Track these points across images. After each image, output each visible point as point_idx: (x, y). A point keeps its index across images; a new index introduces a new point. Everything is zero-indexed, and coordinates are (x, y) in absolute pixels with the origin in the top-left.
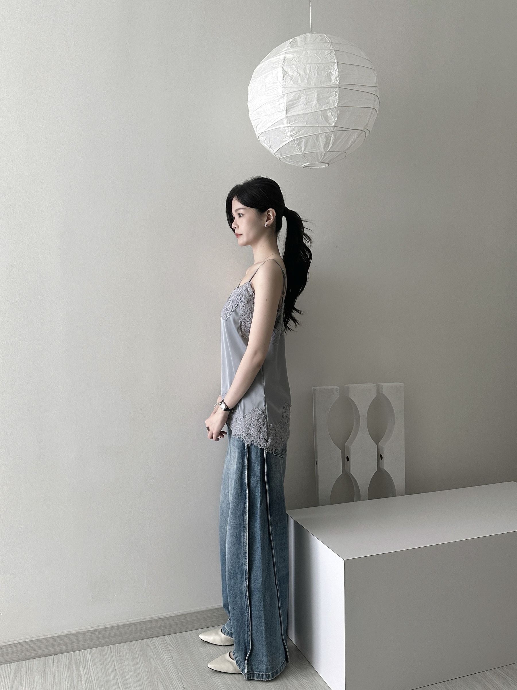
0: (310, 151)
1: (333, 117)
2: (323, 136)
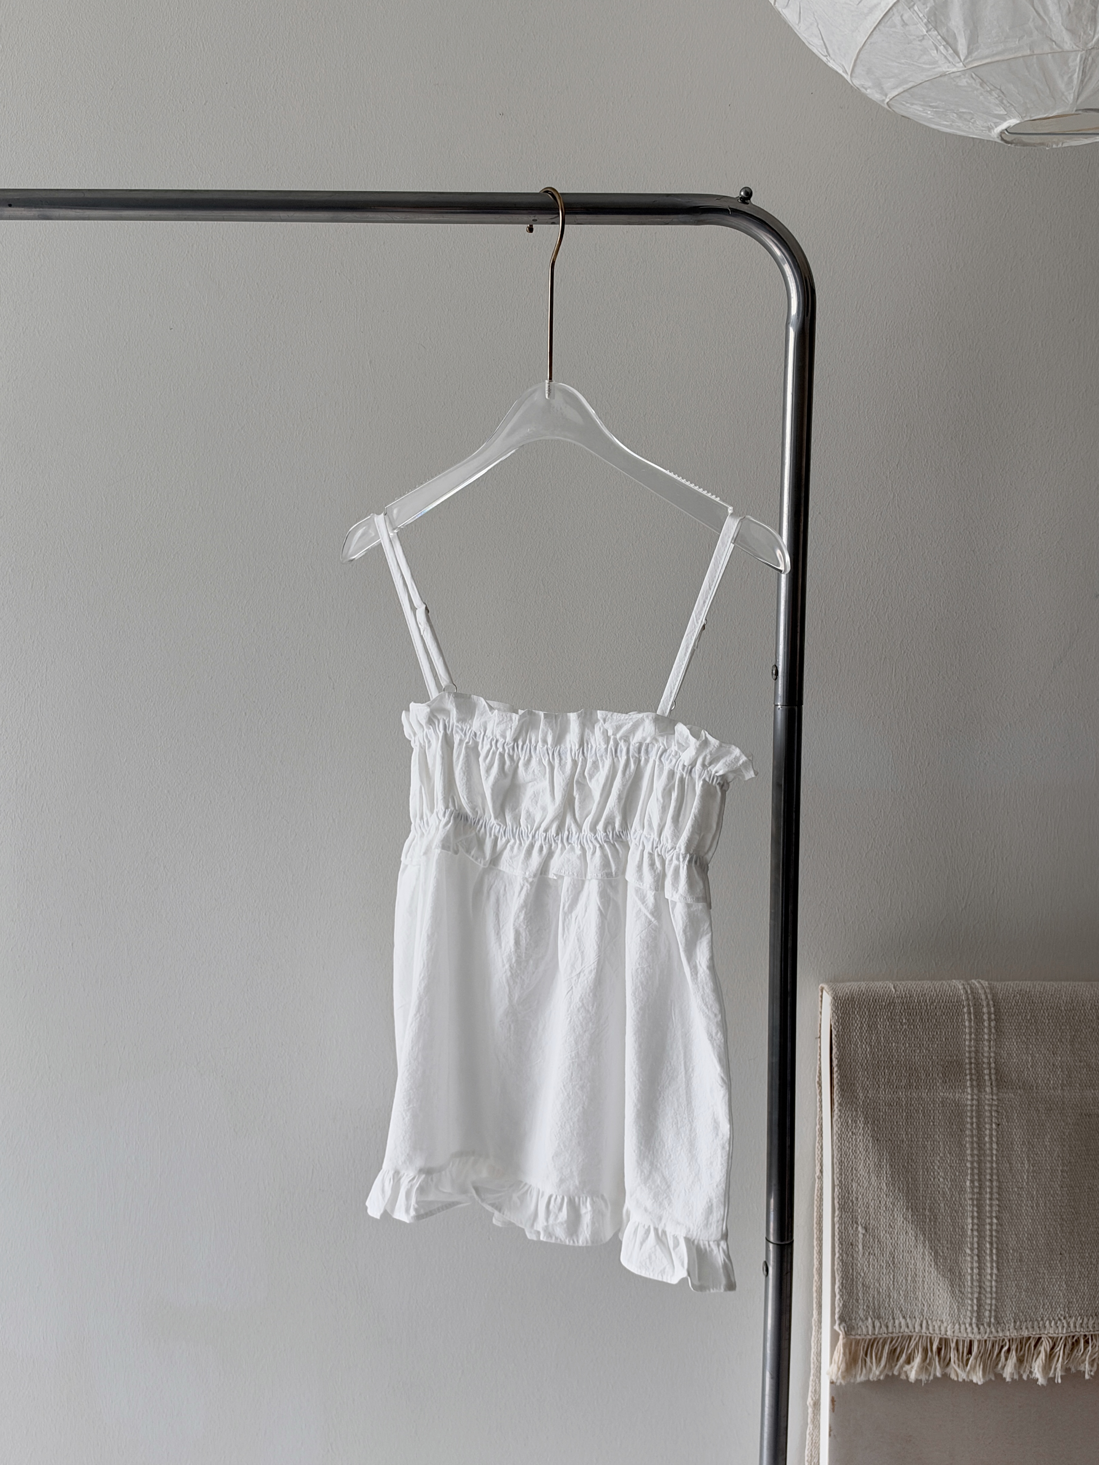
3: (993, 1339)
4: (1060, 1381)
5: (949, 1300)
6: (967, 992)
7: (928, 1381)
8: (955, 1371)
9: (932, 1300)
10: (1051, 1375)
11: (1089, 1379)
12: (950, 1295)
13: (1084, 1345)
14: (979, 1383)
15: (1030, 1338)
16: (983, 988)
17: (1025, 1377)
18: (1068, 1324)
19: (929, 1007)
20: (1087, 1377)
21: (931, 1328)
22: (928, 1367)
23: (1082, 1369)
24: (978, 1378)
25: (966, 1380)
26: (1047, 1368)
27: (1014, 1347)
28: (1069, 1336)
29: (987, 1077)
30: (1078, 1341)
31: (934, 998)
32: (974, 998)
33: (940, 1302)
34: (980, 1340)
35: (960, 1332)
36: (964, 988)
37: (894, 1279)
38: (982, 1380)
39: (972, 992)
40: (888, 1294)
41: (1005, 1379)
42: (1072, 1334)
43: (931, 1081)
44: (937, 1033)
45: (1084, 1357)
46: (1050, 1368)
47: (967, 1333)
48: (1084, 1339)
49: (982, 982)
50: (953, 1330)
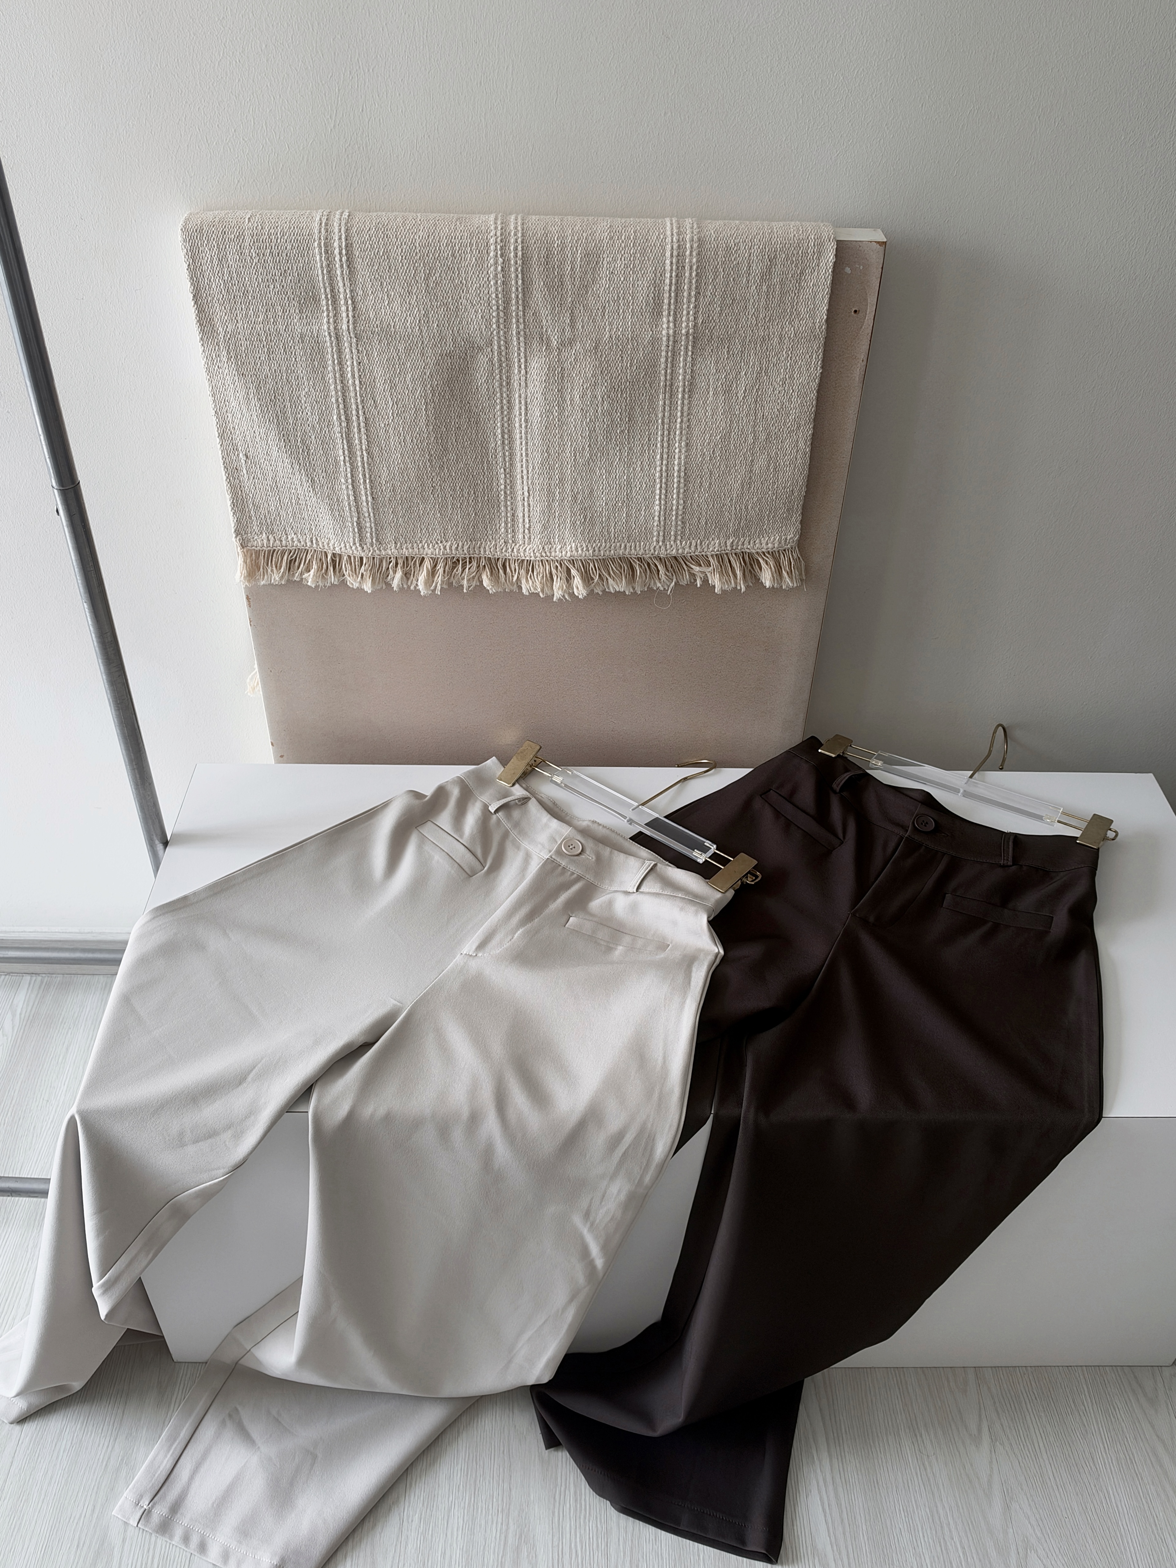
3: (379, 556)
4: (440, 593)
5: (332, 522)
7: (325, 586)
10: (433, 588)
11: (466, 593)
12: (332, 517)
14: (370, 591)
15: (413, 557)
16: (341, 219)
17: (412, 588)
18: (445, 547)
19: (279, 241)
20: (466, 590)
21: (320, 543)
22: (326, 576)
23: (462, 584)
25: (358, 588)
26: (429, 582)
27: (400, 563)
28: (448, 558)
29: (344, 314)
31: (285, 231)
33: (325, 523)
34: (367, 557)
36: (320, 219)
37: (280, 501)
38: (373, 589)
39: (326, 224)
40: (277, 514)
41: (392, 588)
42: (451, 556)
43: (288, 317)
44: (289, 268)
46: (432, 582)
48: (462, 561)
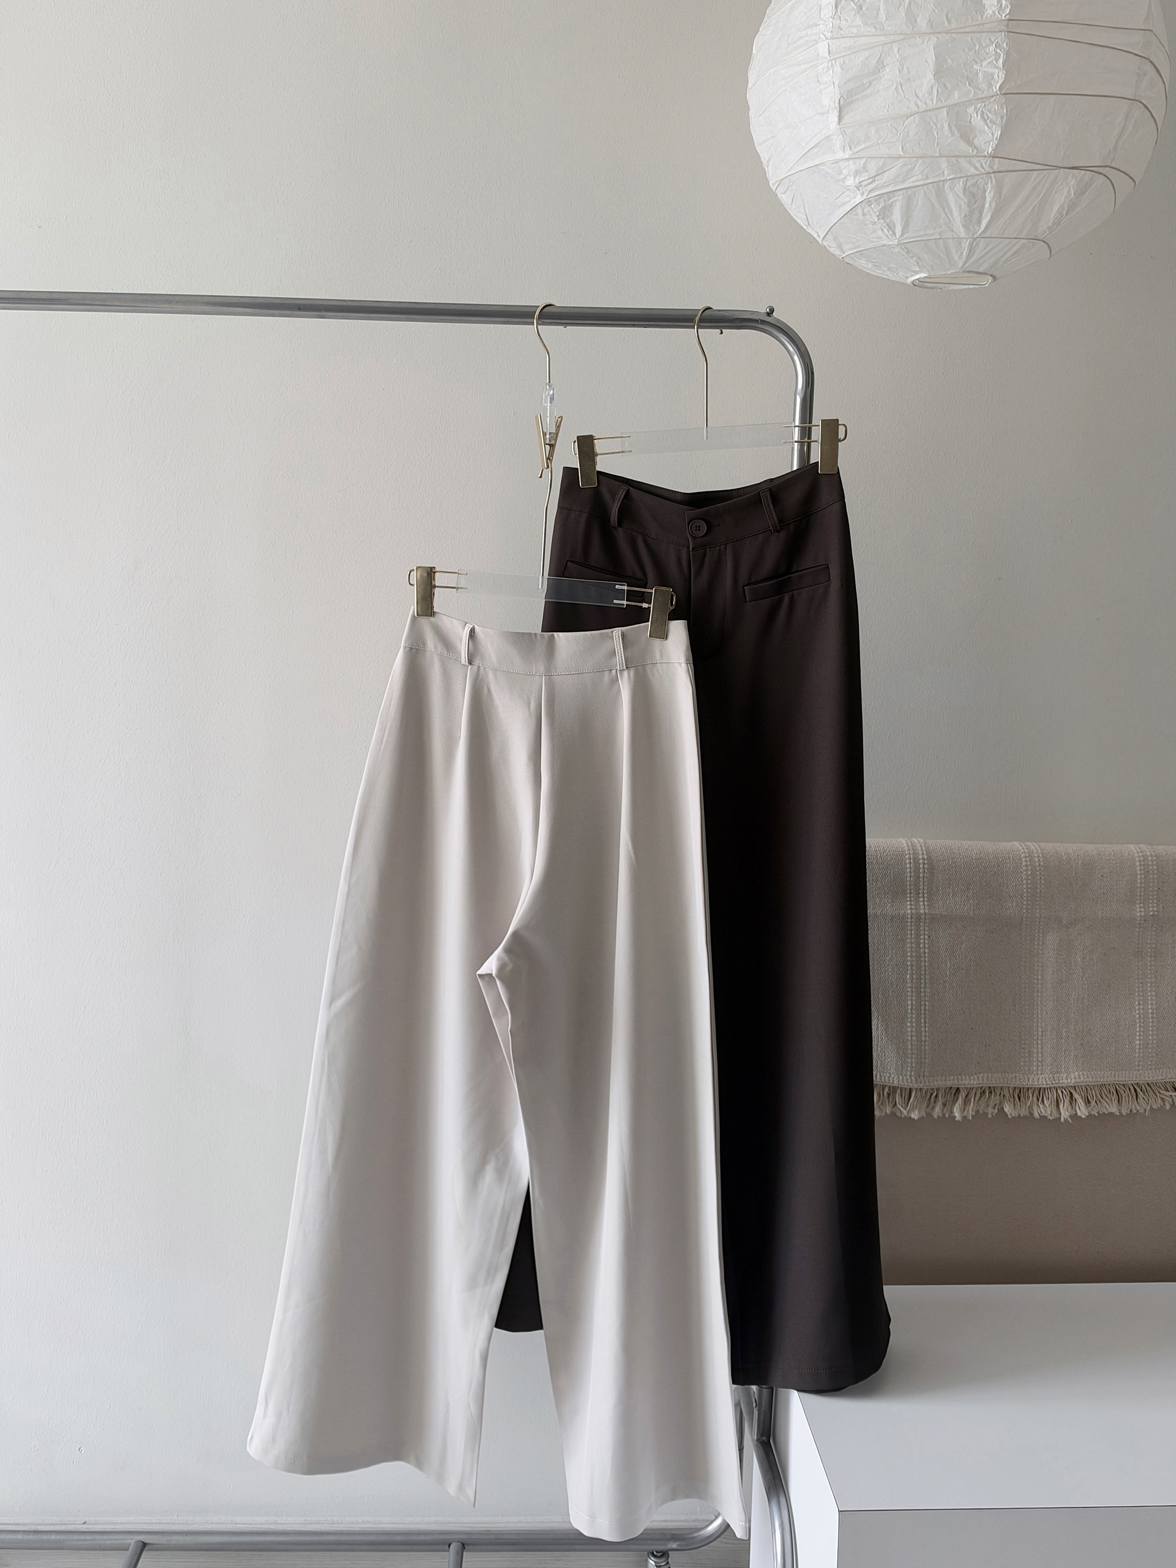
0: (920, 236)
1: (987, 129)
2: (959, 186)
3: (926, 1088)
4: (971, 1118)
5: (895, 1059)
6: (908, 845)
7: (880, 1116)
8: (900, 1109)
9: (883, 1059)
10: (965, 1114)
11: (991, 1118)
12: (895, 1055)
13: (989, 1095)
14: (916, 1118)
15: (951, 1088)
16: (920, 843)
17: (947, 1116)
18: (978, 1077)
19: (882, 855)
20: (990, 1116)
21: (883, 1078)
22: (881, 1106)
23: (987, 1112)
24: (915, 1115)
25: (907, 1116)
26: (963, 1109)
27: (940, 1095)
28: (978, 1088)
29: (921, 903)
30: (984, 1092)
31: (886, 849)
32: (913, 849)
33: (889, 1060)
34: (917, 1088)
35: (903, 1082)
36: (907, 843)
38: (917, 1116)
39: (912, 845)
41: (933, 1116)
42: (981, 1086)
43: (883, 905)
44: (887, 872)
45: (988, 1103)
46: (964, 1109)
47: (908, 1082)
48: (988, 1090)
49: (920, 839)
50: (898, 1080)
